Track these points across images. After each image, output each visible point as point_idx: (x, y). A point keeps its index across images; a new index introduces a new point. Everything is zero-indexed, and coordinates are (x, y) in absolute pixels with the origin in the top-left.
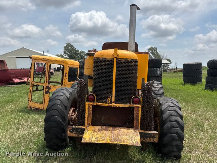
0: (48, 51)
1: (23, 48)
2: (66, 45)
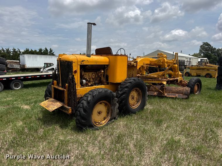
0: (181, 51)
1: (158, 50)
2: (203, 44)
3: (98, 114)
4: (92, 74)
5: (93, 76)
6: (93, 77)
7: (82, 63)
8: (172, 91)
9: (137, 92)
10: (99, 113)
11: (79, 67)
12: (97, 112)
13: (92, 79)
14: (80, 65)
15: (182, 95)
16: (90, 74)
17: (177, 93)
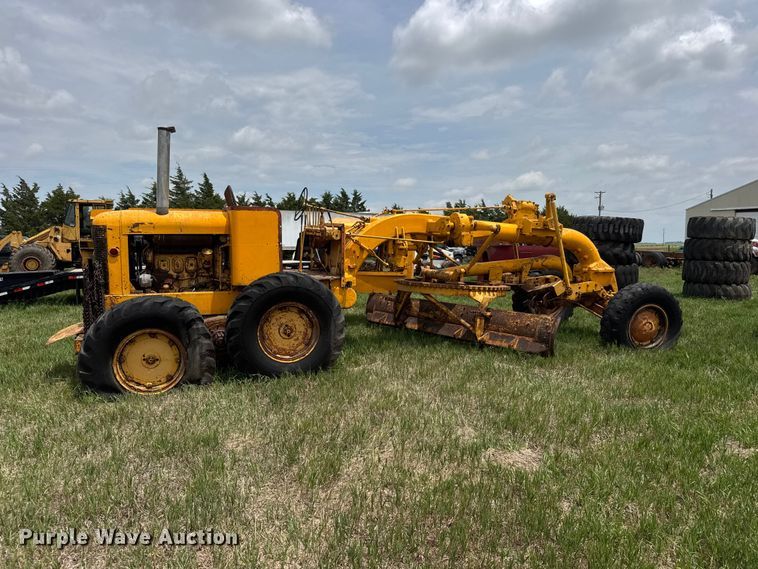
3: (144, 362)
4: (187, 259)
5: (192, 265)
6: (192, 268)
7: (135, 230)
8: (505, 325)
9: (304, 316)
10: (151, 361)
11: (125, 240)
12: (140, 357)
13: (186, 274)
14: (129, 236)
15: (531, 340)
16: (180, 260)
17: (519, 335)
